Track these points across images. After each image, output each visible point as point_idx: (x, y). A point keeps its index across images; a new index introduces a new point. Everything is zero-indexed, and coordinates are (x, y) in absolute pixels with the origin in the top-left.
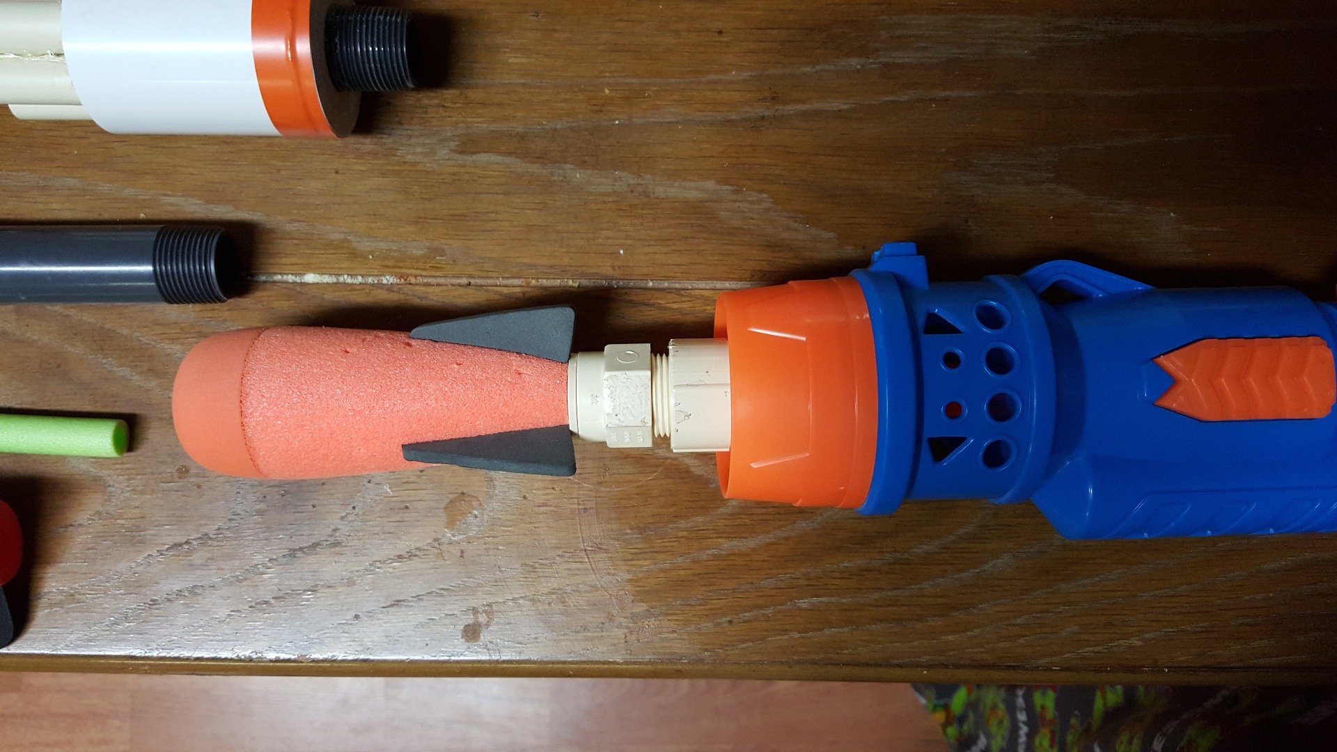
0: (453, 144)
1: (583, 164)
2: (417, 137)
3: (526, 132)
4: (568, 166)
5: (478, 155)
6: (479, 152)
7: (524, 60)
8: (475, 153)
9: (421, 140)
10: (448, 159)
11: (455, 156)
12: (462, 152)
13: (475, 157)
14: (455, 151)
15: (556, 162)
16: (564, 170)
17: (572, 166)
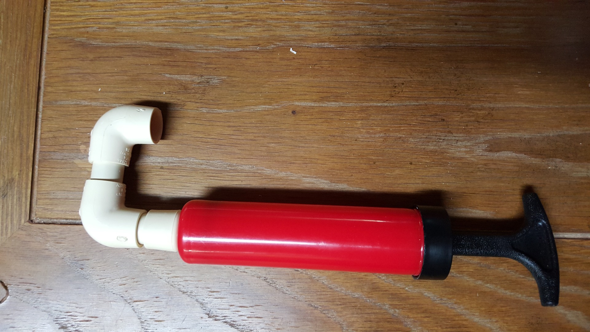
0: (485, 146)
1: (567, 159)
2: (461, 141)
3: (530, 138)
4: (558, 160)
5: (501, 153)
6: (501, 151)
7: (528, 93)
8: (498, 151)
9: (464, 143)
10: (482, 155)
11: (486, 153)
12: (490, 151)
13: (498, 154)
14: (486, 150)
15: (550, 157)
16: (555, 162)
17: (560, 160)
